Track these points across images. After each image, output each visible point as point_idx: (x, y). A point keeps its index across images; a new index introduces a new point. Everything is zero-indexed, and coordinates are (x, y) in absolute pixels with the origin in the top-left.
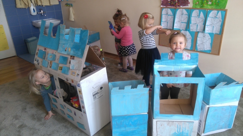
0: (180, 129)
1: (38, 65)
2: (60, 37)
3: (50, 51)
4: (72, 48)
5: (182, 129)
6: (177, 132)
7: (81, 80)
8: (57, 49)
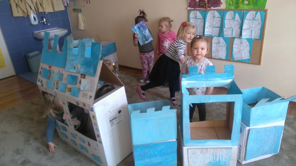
0: (216, 157)
1: (41, 86)
2: (67, 51)
3: (55, 70)
4: (82, 65)
5: (219, 157)
6: (212, 161)
7: (94, 103)
8: (64, 66)
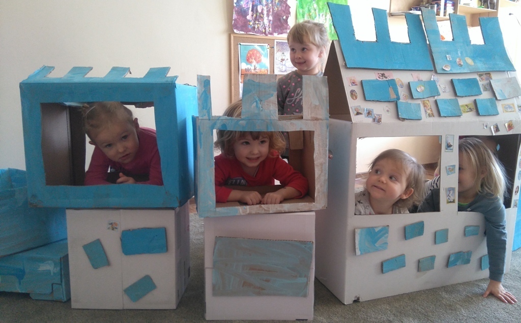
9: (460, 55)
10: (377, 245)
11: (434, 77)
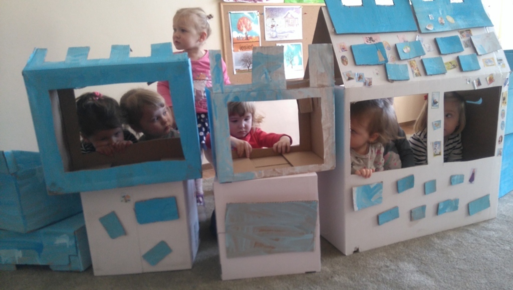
9: (441, 14)
10: (373, 200)
11: (418, 38)
